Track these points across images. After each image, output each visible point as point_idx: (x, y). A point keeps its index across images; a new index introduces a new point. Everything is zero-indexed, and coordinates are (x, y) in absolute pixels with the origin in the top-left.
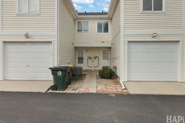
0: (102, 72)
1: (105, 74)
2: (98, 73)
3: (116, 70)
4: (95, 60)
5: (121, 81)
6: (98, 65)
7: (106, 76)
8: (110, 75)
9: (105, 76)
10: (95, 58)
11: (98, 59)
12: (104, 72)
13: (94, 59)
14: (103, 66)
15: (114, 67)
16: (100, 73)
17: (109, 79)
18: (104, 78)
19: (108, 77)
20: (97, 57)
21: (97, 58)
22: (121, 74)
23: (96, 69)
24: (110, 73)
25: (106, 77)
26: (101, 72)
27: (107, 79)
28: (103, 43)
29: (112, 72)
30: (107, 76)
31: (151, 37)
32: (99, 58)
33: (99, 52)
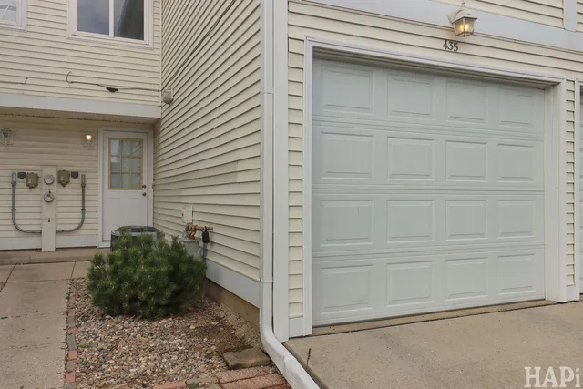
0: (114, 273)
1: (135, 285)
2: (82, 271)
3: (205, 250)
4: (62, 191)
5: (272, 340)
6: (83, 218)
7: (142, 295)
8: (174, 287)
9: (134, 299)
10: (64, 178)
11: (83, 186)
12: (129, 270)
13: (53, 188)
14: (122, 230)
15: (190, 230)
16: (94, 276)
17: (166, 316)
18: (133, 313)
19: (158, 305)
20: (75, 175)
21: (75, 182)
22: (267, 289)
23: (65, 241)
24: (173, 275)
25: (144, 304)
26: (107, 266)
27: (152, 317)
28: (112, 95)
29: (184, 267)
30: (149, 296)
31: (440, 45)
32: (88, 181)
33: (90, 146)
